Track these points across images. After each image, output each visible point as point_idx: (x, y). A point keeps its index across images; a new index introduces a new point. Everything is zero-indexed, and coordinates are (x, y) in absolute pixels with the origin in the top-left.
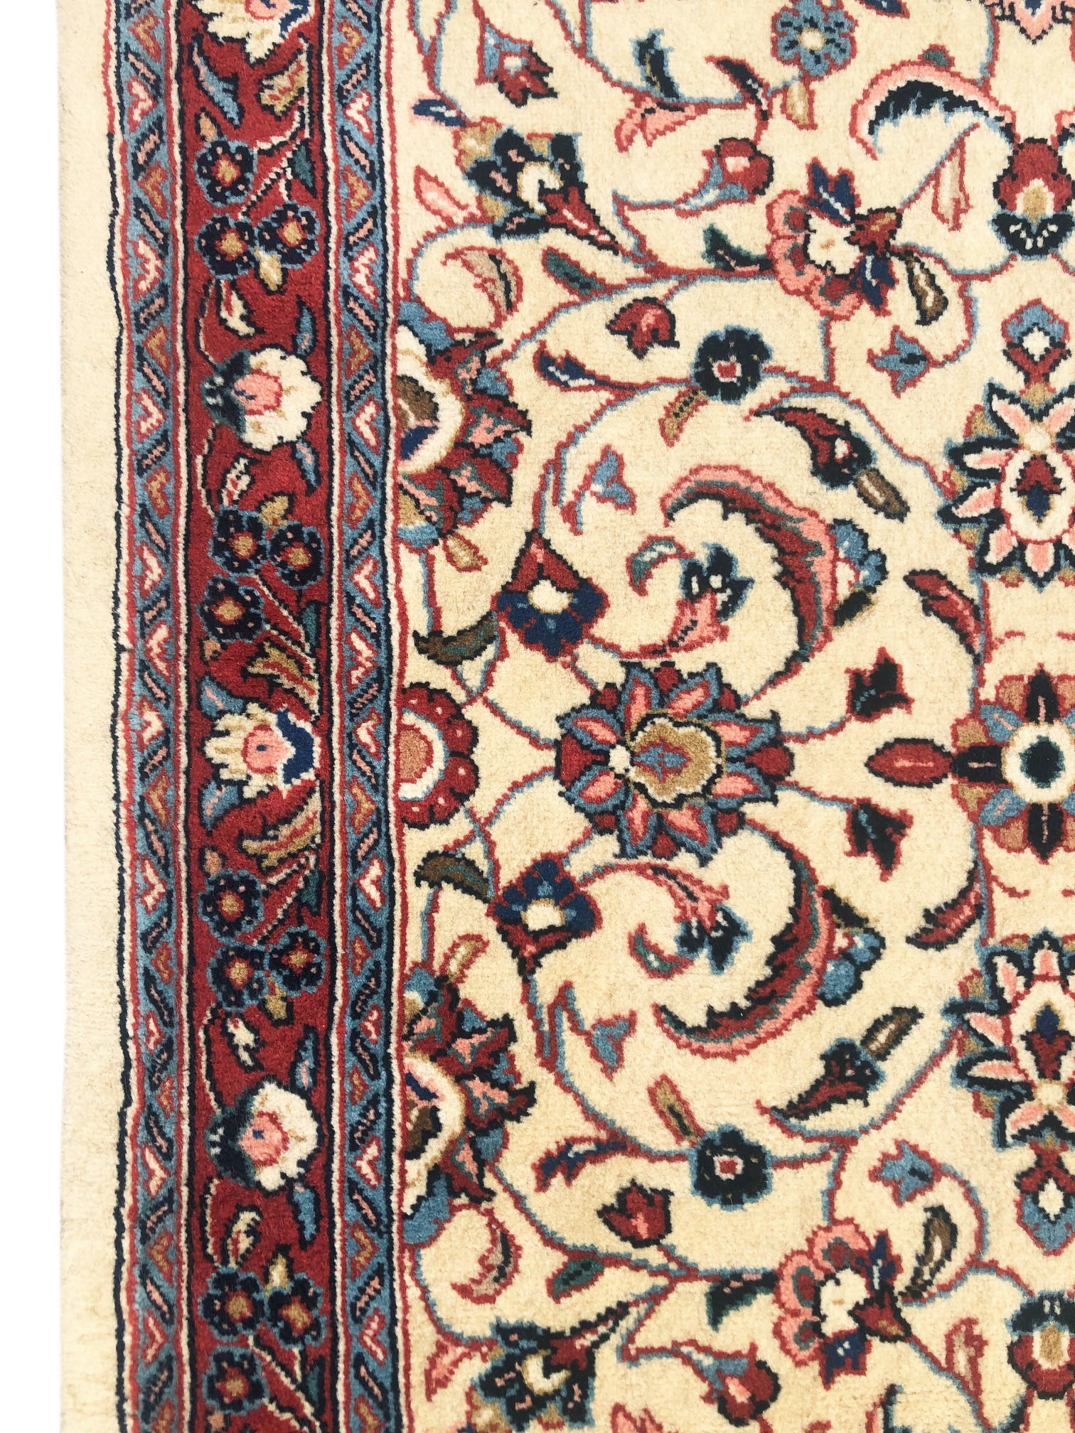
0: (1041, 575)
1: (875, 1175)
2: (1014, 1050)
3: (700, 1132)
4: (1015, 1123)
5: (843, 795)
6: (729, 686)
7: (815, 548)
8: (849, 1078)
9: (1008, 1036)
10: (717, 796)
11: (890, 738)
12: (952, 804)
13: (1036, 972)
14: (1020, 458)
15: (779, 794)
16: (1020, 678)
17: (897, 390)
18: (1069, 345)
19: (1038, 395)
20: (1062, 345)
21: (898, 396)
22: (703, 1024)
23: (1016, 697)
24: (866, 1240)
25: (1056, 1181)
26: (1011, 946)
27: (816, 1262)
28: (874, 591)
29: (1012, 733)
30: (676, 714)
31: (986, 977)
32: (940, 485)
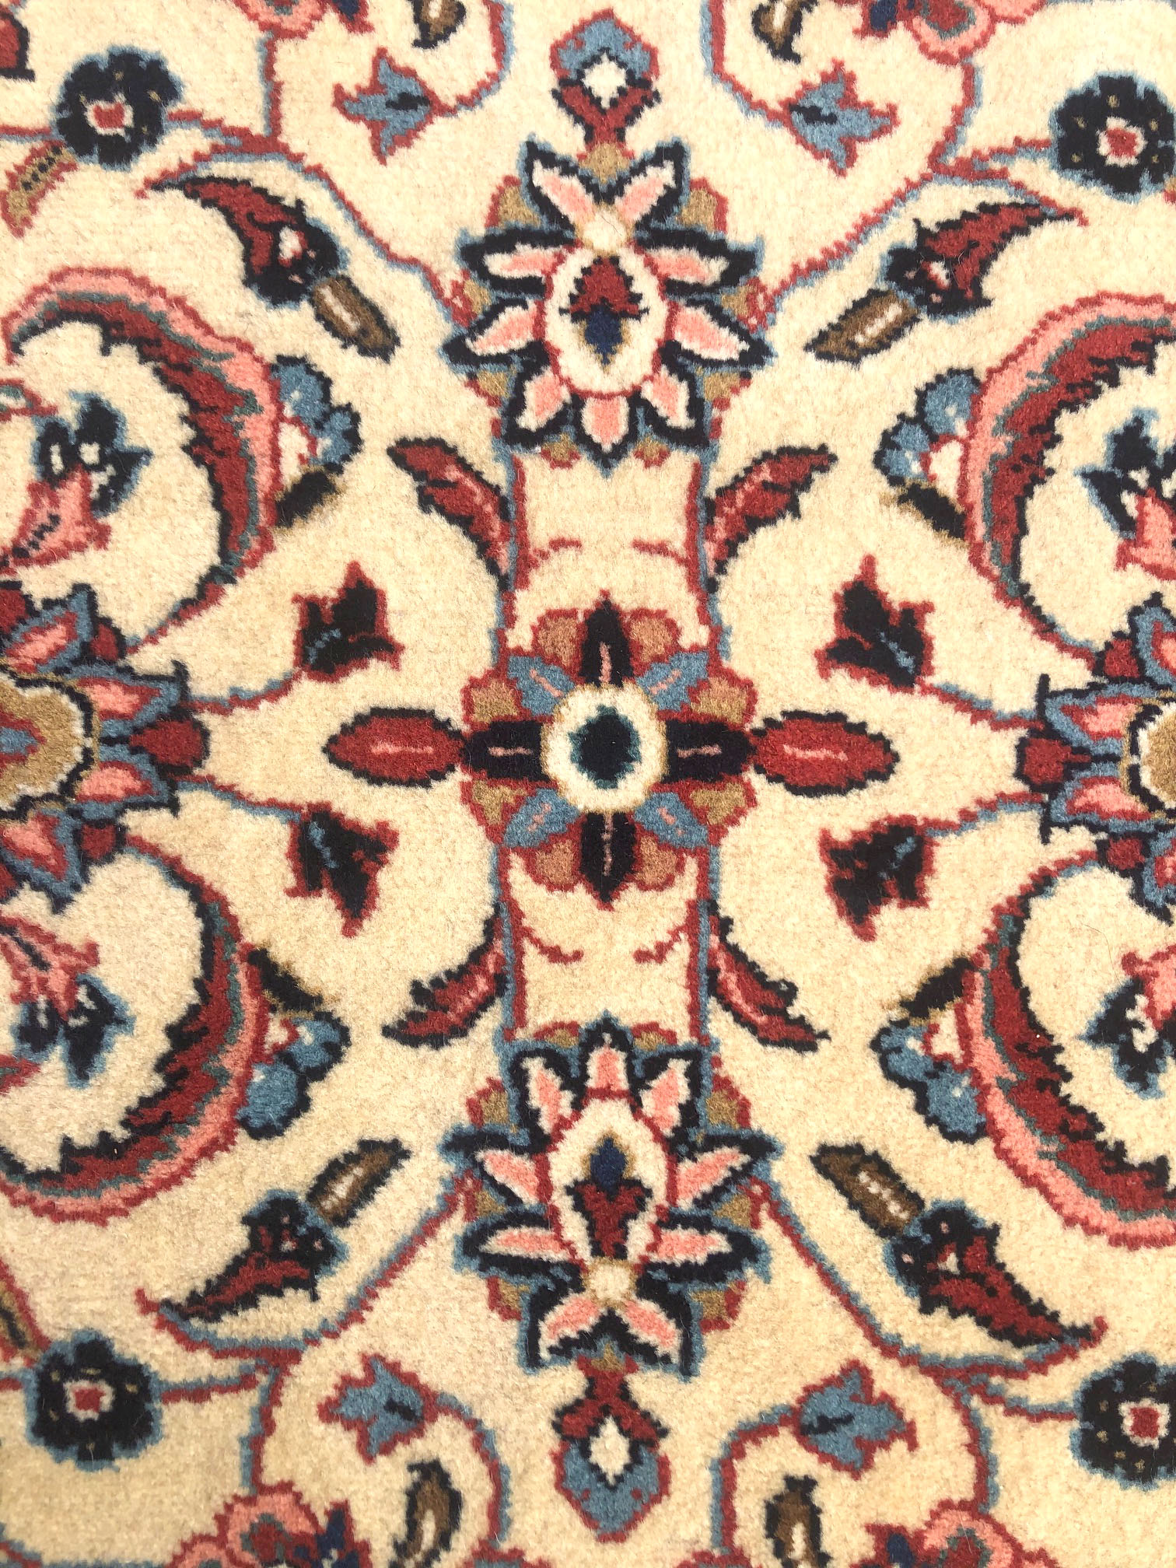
0: (607, 448)
1: (328, 1412)
2: (555, 1212)
3: (42, 1341)
4: (554, 1327)
5: (285, 796)
6: (107, 621)
7: (246, 400)
8: (288, 1255)
9: (545, 1188)
10: (83, 799)
11: (362, 706)
12: (460, 815)
13: (591, 1084)
14: (576, 262)
15: (183, 796)
16: (571, 614)
17: (381, 152)
18: (658, 85)
19: (607, 162)
20: (646, 83)
21: (383, 161)
22: (54, 1166)
23: (565, 642)
24: (312, 1518)
25: (618, 1421)
26: (550, 1042)
27: (231, 1554)
28: (340, 470)
29: (558, 701)
30: (23, 667)
31: (511, 1093)
32: (447, 303)
